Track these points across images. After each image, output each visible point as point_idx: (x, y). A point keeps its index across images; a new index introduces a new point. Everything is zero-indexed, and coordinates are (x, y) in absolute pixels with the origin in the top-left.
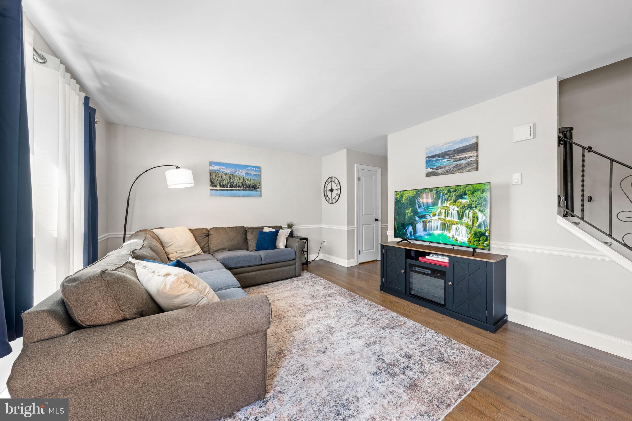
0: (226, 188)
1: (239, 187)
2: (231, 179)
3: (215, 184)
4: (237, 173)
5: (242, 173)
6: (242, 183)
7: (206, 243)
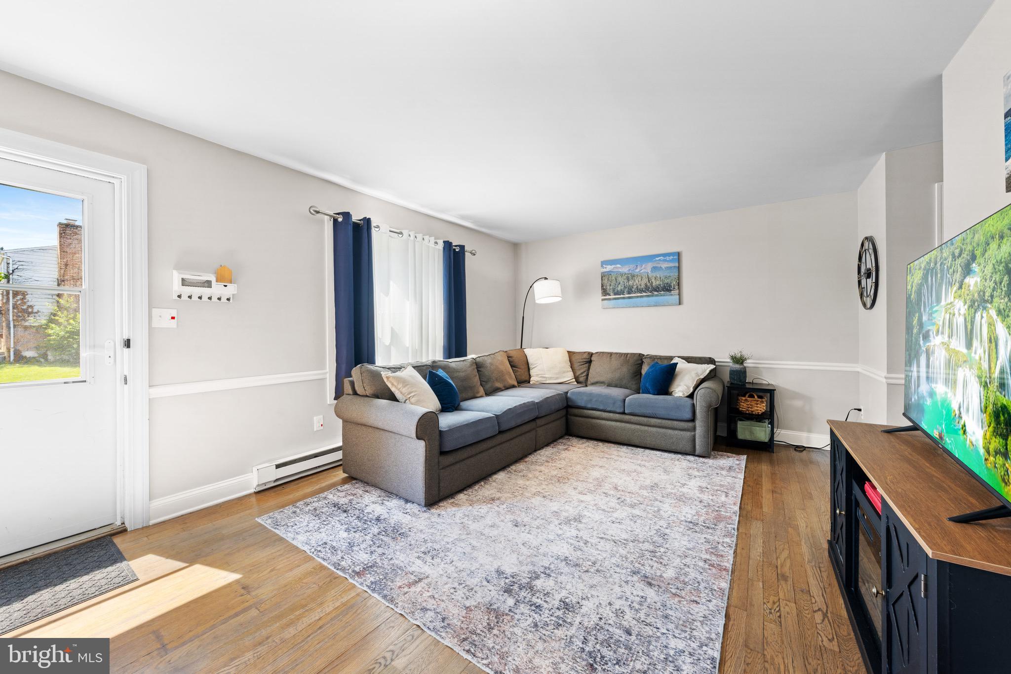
0: (622, 296)
1: (641, 291)
2: (628, 280)
3: (608, 291)
4: (637, 271)
5: (646, 269)
6: (646, 285)
7: (585, 372)
